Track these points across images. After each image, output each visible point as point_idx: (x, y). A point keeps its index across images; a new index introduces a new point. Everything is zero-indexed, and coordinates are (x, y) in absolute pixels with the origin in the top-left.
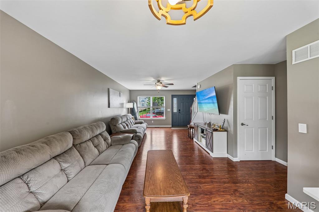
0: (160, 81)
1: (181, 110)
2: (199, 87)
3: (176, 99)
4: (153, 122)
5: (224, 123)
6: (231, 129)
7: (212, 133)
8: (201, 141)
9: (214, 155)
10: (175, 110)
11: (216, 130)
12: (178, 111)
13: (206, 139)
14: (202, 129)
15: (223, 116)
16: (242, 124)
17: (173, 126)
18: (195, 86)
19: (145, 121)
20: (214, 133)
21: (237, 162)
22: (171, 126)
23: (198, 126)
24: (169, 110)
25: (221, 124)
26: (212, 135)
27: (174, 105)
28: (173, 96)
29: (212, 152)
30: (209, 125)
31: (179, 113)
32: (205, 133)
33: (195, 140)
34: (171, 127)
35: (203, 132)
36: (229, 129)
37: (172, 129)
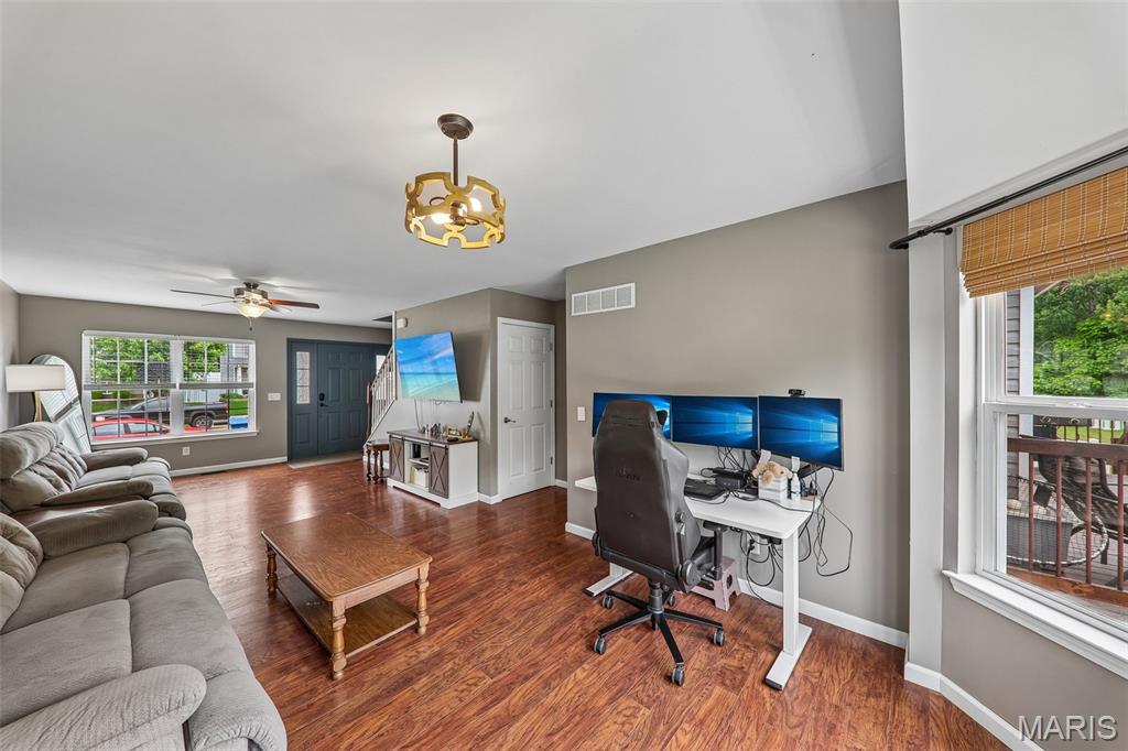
0: (255, 286)
1: (329, 397)
2: (401, 323)
3: (308, 353)
4: (186, 451)
5: (471, 422)
6: (486, 435)
7: (446, 449)
8: (412, 481)
9: (448, 504)
10: (303, 397)
11: (454, 441)
12: (316, 397)
13: (429, 469)
14: (414, 445)
15: (471, 406)
16: (506, 421)
17: (292, 458)
18: (389, 319)
19: (155, 450)
20: (452, 448)
21: (497, 504)
22: (285, 459)
23: (403, 440)
24: (275, 397)
25: (463, 424)
26: (447, 454)
27: (299, 377)
28: (294, 345)
29: (446, 496)
30: (436, 431)
31: (322, 405)
32: (424, 454)
33: (391, 482)
34: (284, 463)
35: (417, 454)
36: (482, 435)
37: (293, 467)
